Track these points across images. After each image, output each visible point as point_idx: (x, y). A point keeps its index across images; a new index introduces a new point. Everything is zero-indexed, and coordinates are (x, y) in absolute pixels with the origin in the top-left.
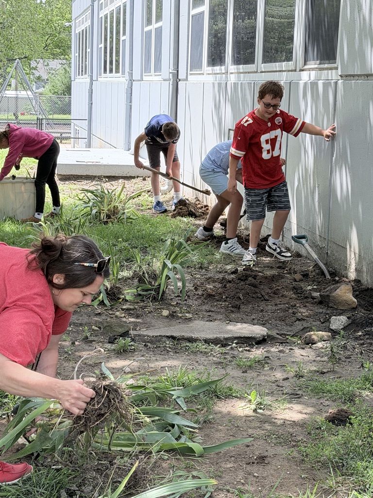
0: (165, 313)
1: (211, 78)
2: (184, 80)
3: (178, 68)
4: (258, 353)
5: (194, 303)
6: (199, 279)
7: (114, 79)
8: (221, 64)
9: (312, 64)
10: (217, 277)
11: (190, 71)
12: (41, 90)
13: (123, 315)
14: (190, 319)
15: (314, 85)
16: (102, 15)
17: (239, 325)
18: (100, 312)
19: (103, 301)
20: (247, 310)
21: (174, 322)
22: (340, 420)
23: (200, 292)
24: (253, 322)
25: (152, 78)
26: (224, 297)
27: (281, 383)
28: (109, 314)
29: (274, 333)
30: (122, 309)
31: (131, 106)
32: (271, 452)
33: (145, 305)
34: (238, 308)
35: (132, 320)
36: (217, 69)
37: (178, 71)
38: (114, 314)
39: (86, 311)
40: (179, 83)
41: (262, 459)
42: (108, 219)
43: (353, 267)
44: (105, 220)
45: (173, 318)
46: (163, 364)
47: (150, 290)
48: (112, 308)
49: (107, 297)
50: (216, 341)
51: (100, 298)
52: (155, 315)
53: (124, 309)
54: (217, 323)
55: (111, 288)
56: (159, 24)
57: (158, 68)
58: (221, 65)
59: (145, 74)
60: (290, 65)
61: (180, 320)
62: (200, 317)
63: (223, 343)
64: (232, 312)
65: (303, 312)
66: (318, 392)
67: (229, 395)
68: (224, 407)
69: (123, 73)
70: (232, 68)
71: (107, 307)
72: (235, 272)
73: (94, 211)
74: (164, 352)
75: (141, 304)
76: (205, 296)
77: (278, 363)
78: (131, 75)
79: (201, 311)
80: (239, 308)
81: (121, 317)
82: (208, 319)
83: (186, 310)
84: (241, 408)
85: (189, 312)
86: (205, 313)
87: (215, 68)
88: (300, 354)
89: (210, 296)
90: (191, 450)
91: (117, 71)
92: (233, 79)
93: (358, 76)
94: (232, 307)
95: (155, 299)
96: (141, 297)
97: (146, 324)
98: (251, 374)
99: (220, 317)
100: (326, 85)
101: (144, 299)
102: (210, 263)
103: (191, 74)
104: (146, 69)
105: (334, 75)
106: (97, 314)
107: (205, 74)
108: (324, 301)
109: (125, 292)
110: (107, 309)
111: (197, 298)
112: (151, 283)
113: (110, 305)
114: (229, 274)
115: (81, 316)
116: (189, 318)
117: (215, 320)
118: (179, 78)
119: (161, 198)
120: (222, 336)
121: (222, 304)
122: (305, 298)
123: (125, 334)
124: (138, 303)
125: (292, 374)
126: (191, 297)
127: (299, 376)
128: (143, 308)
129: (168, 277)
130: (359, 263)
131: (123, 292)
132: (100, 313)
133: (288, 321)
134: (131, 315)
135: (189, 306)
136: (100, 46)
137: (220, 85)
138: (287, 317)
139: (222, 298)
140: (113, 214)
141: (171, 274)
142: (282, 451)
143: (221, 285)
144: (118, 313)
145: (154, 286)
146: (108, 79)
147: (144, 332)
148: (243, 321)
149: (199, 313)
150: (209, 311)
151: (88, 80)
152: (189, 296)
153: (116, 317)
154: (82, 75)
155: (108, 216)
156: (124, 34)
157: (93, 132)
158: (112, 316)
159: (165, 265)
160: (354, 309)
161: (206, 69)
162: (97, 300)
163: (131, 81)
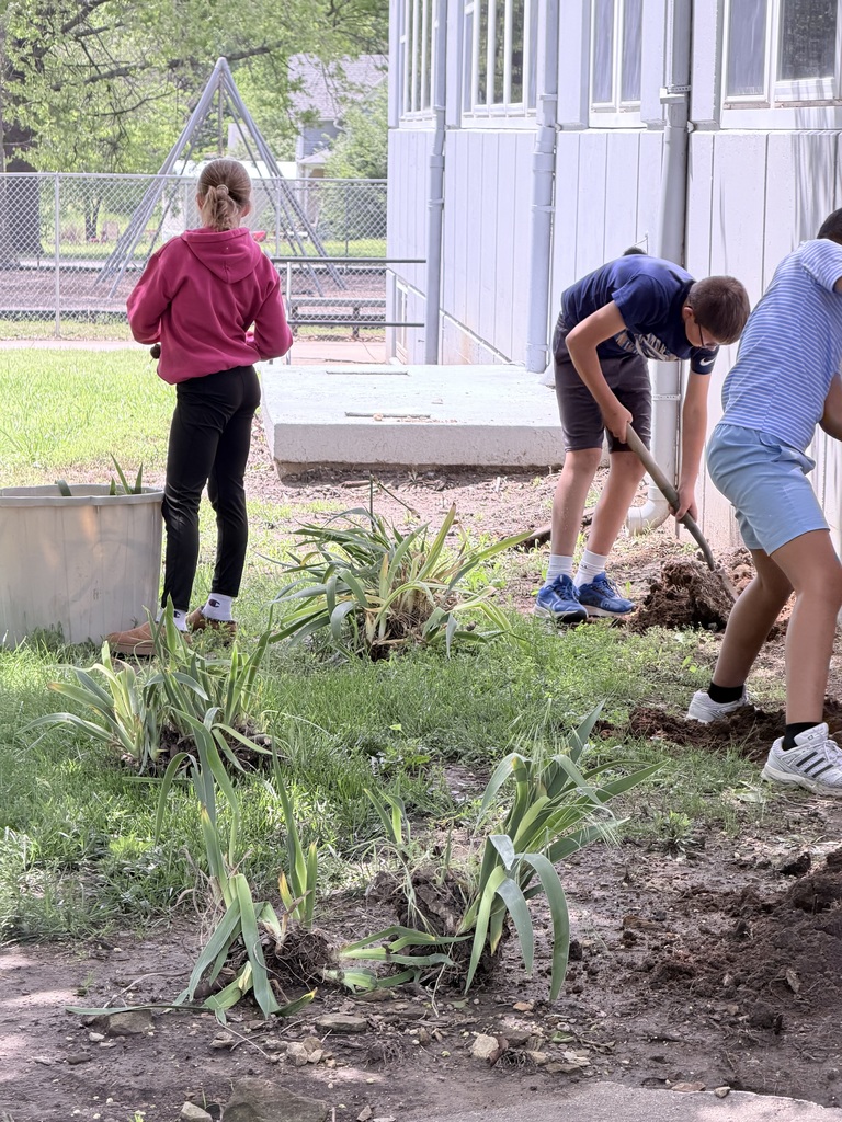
0: (484, 1046)
2: (708, 127)
3: (689, 83)
6: (654, 898)
7: (507, 123)
8: (820, 67)
10: (726, 888)
11: (729, 93)
12: (320, 158)
13: (317, 1055)
14: (576, 1076)
18: (228, 1038)
19: (251, 993)
20: (809, 1037)
21: (512, 1086)
23: (640, 956)
25: (617, 118)
26: (726, 979)
28: (267, 1049)
30: (318, 1027)
31: (551, 215)
33: (414, 1009)
34: (773, 1026)
35: (349, 1074)
36: (808, 86)
37: (689, 94)
38: (284, 1049)
39: (178, 1035)
40: (695, 136)
42: (391, 637)
44: (381, 641)
45: (514, 1069)
47: (439, 949)
48: (281, 1023)
49: (271, 976)
51: (242, 982)
52: (445, 1053)
53: (327, 1028)
54: (681, 1091)
55: (289, 938)
57: (631, 86)
58: (822, 75)
59: (596, 105)
61: (538, 1080)
62: (620, 1065)
64: (751, 1043)
69: (533, 101)
71: (262, 1018)
72: (797, 868)
73: (341, 610)
75: (401, 1006)
76: (656, 972)
79: (629, 1037)
80: (779, 1029)
81: (309, 1063)
82: (649, 1074)
83: (570, 1033)
85: (577, 1044)
86: (641, 1048)
87: (803, 82)
94: (753, 1023)
95: (454, 985)
96: (404, 977)
97: (401, 1091)
101: (416, 984)
103: (731, 106)
104: (600, 86)
106: (216, 1049)
107: (772, 104)
109: (345, 955)
110: (261, 1029)
111: (625, 981)
112: (443, 921)
113: (277, 1008)
114: (775, 876)
115: (154, 1058)
116: (575, 1071)
117: (678, 1077)
118: (694, 118)
121: (713, 1012)
124: (388, 999)
126: (600, 975)
128: (400, 1023)
131: (334, 957)
132: (228, 1047)
134: (346, 1054)
135: (584, 1018)
136: (467, 10)
139: (719, 983)
140: (407, 621)
141: (511, 893)
143: (733, 921)
144: (296, 1048)
145: (452, 934)
146: (491, 123)
149: (619, 1048)
150: (661, 1039)
151: (434, 124)
152: (592, 973)
153: (291, 1060)
154: (418, 109)
157: (446, 302)
158: (274, 1057)
161: (777, 87)
162: (232, 986)
163: (553, 128)
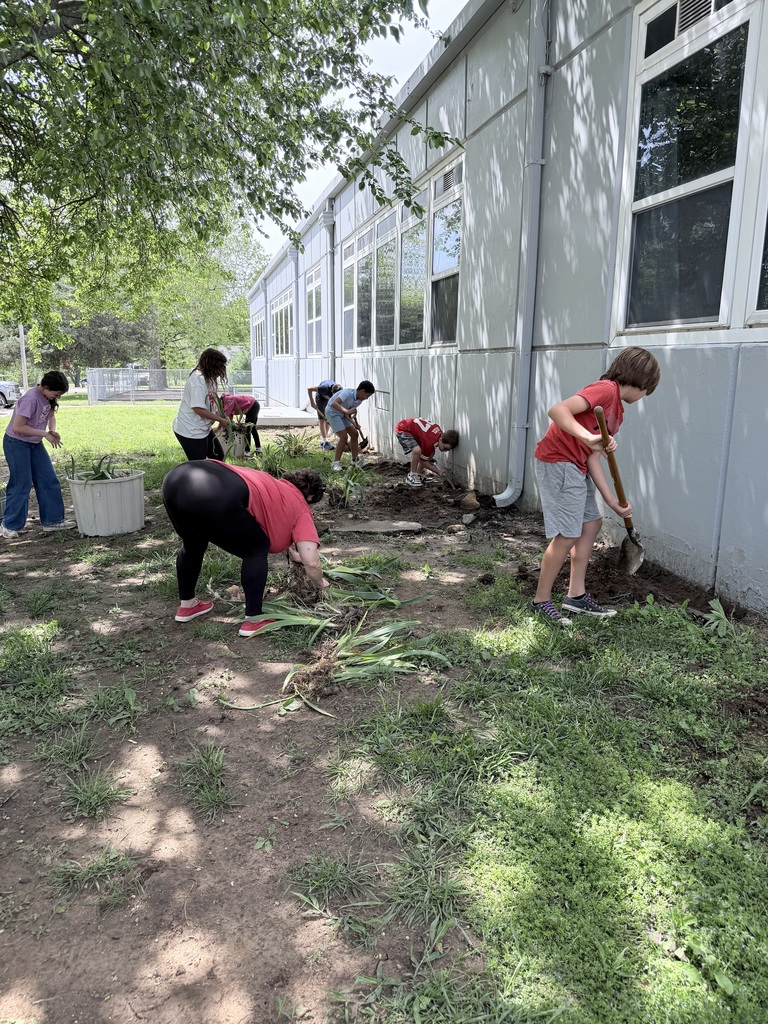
0: (351, 516)
1: (360, 356)
2: (340, 357)
3: (335, 349)
4: (420, 540)
5: (369, 509)
6: (369, 493)
7: (285, 358)
9: (437, 344)
10: (380, 491)
11: (344, 351)
14: (368, 520)
15: (440, 358)
16: (274, 312)
17: (401, 523)
20: (405, 512)
21: (357, 522)
22: (487, 580)
23: (371, 502)
24: (410, 520)
25: (314, 356)
26: (388, 504)
27: (440, 559)
29: (425, 527)
31: (299, 377)
32: (445, 603)
36: (365, 349)
37: (335, 351)
40: (336, 359)
41: (440, 608)
42: (296, 455)
43: (472, 481)
44: (294, 455)
45: (357, 519)
46: (358, 549)
50: (388, 534)
52: (344, 517)
54: (386, 521)
56: (319, 318)
57: (319, 349)
58: (368, 346)
59: (309, 354)
60: (421, 344)
61: (361, 521)
62: (374, 518)
63: (394, 534)
64: (396, 514)
65: (443, 512)
66: (467, 564)
67: (408, 569)
68: (407, 576)
69: (292, 353)
70: (377, 348)
72: (392, 487)
73: (285, 450)
74: (357, 542)
76: (375, 504)
77: (435, 546)
78: (298, 354)
79: (374, 514)
80: (400, 511)
82: (380, 519)
83: (364, 514)
84: (419, 576)
85: (366, 515)
86: (377, 515)
87: (363, 348)
88: (448, 539)
89: (378, 504)
90: (393, 604)
91: (287, 352)
92: (377, 355)
93: (473, 350)
94: (395, 511)
95: (342, 507)
97: (339, 524)
98: (418, 554)
99: (387, 517)
100: (449, 357)
102: (374, 482)
103: (345, 353)
104: (310, 350)
105: (454, 351)
108: (457, 504)
111: (370, 505)
112: (338, 496)
117: (385, 519)
118: (336, 356)
119: (327, 440)
120: (392, 530)
121: (387, 509)
122: (443, 503)
123: (327, 531)
125: (446, 553)
126: (365, 505)
127: (451, 554)
128: (335, 513)
129: (351, 492)
130: (476, 479)
133: (434, 518)
136: (272, 335)
137: (367, 360)
138: (433, 516)
140: (299, 451)
141: (353, 489)
142: (453, 602)
143: (384, 496)
145: (341, 498)
146: (280, 359)
147: (338, 529)
148: (403, 520)
149: (373, 516)
150: (380, 514)
151: (265, 359)
154: (259, 356)
155: (295, 453)
156: (292, 325)
159: (348, 484)
160: (478, 509)
161: (357, 349)
163: (298, 359)
